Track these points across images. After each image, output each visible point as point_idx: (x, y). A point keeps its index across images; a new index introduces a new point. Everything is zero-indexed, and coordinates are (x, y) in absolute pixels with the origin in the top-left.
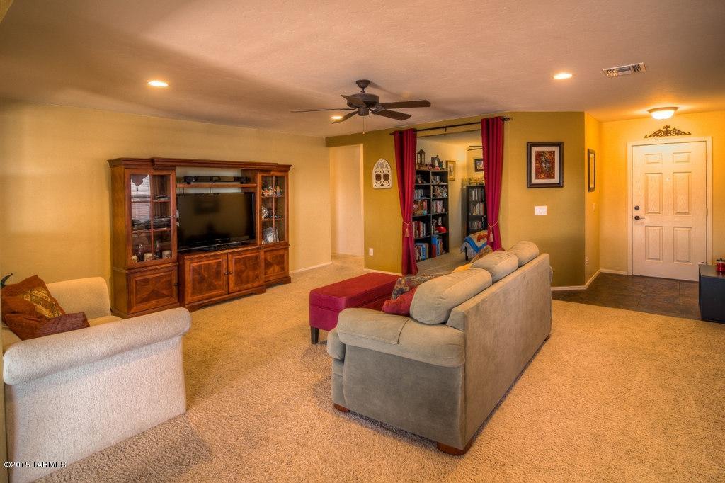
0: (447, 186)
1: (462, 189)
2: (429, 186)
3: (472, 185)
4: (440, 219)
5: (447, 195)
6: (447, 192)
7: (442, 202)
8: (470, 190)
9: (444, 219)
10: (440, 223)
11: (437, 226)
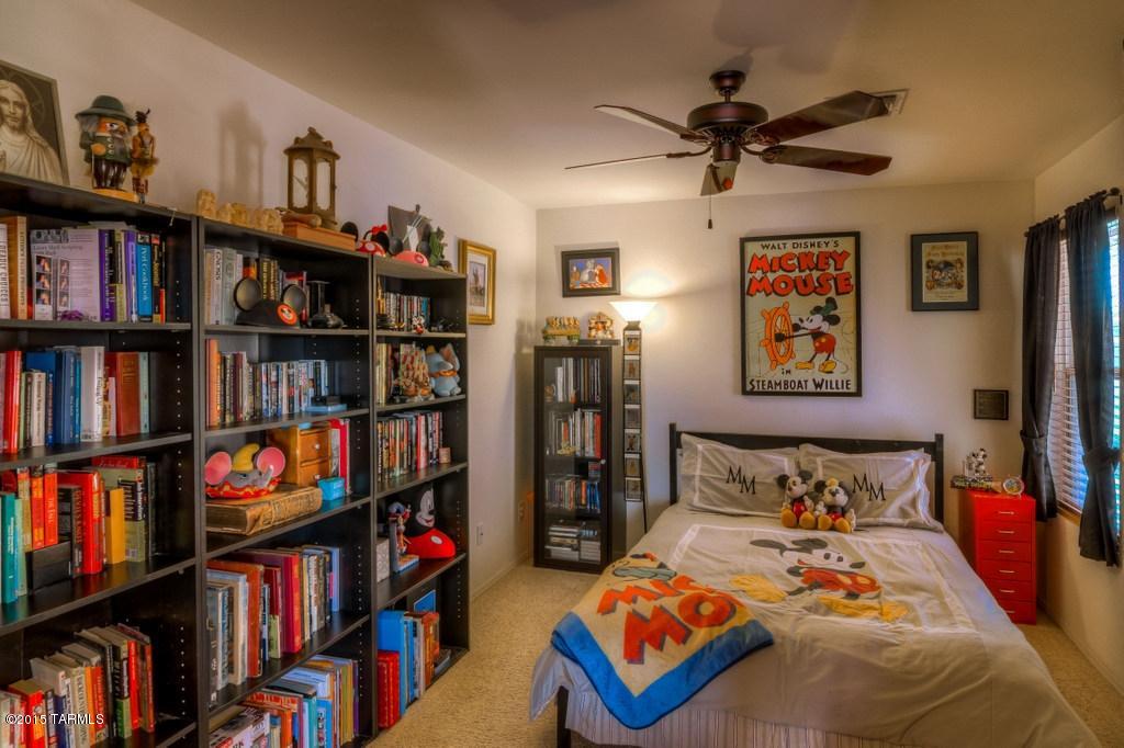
0: (461, 348)
1: (519, 357)
2: (365, 339)
3: (553, 343)
4: (427, 500)
5: (463, 384)
6: (462, 374)
7: (436, 417)
8: (547, 361)
9: (448, 490)
10: (425, 517)
11: (413, 530)
